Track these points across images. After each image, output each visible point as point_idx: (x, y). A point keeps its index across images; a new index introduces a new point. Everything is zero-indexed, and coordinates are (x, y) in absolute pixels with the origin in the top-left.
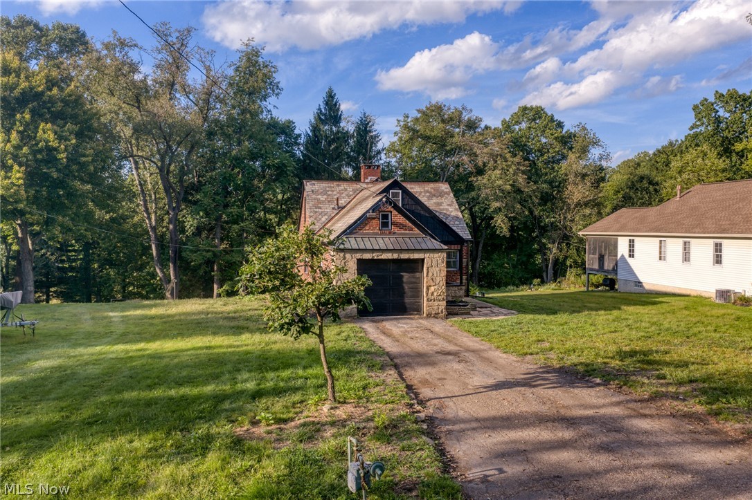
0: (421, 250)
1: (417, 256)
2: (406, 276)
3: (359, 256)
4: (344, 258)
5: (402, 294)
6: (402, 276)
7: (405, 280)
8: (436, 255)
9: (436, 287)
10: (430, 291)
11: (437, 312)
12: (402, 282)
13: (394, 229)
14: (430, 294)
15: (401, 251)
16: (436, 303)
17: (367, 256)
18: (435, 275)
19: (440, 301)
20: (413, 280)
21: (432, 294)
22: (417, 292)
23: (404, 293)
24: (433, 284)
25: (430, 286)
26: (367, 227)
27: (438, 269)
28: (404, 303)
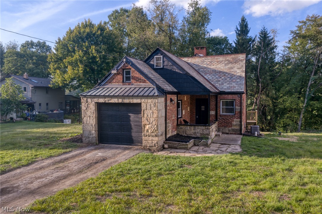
1: (135, 101)
3: (96, 100)
4: (87, 102)
8: (150, 101)
9: (150, 126)
10: (146, 129)
11: (151, 145)
13: (133, 82)
16: (150, 138)
18: (149, 116)
19: (153, 136)
21: (147, 131)
25: (146, 125)
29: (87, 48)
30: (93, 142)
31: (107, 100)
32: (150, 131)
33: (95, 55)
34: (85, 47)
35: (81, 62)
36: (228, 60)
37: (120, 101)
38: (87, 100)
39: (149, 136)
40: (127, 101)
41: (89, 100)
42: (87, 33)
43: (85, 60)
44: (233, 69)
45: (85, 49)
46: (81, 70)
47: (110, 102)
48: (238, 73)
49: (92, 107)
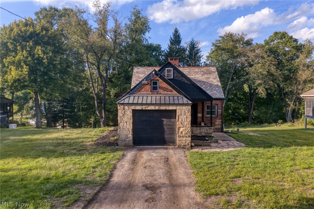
0: (174, 104)
1: (171, 108)
2: (165, 121)
3: (133, 107)
4: (124, 109)
5: (163, 132)
6: (163, 121)
7: (164, 123)
8: (184, 108)
9: (184, 128)
10: (180, 131)
11: (185, 144)
12: (163, 124)
13: (161, 91)
14: (180, 133)
15: (160, 104)
16: (184, 139)
17: (139, 108)
18: (183, 121)
19: (187, 137)
20: (170, 123)
21: (182, 133)
22: (173, 130)
23: (164, 131)
24: (182, 126)
25: (180, 128)
26: (143, 90)
27: (185, 117)
28: (164, 138)
29: (31, 48)
30: (130, 144)
31: (144, 108)
32: (184, 133)
33: (42, 56)
34: (29, 47)
35: (25, 62)
36: (202, 71)
37: (157, 108)
38: (124, 107)
39: (183, 137)
40: (163, 108)
41: (126, 107)
42: (30, 32)
43: (29, 61)
44: (209, 79)
45: (29, 49)
46: (26, 71)
47: (147, 109)
48: (215, 82)
49: (129, 114)
